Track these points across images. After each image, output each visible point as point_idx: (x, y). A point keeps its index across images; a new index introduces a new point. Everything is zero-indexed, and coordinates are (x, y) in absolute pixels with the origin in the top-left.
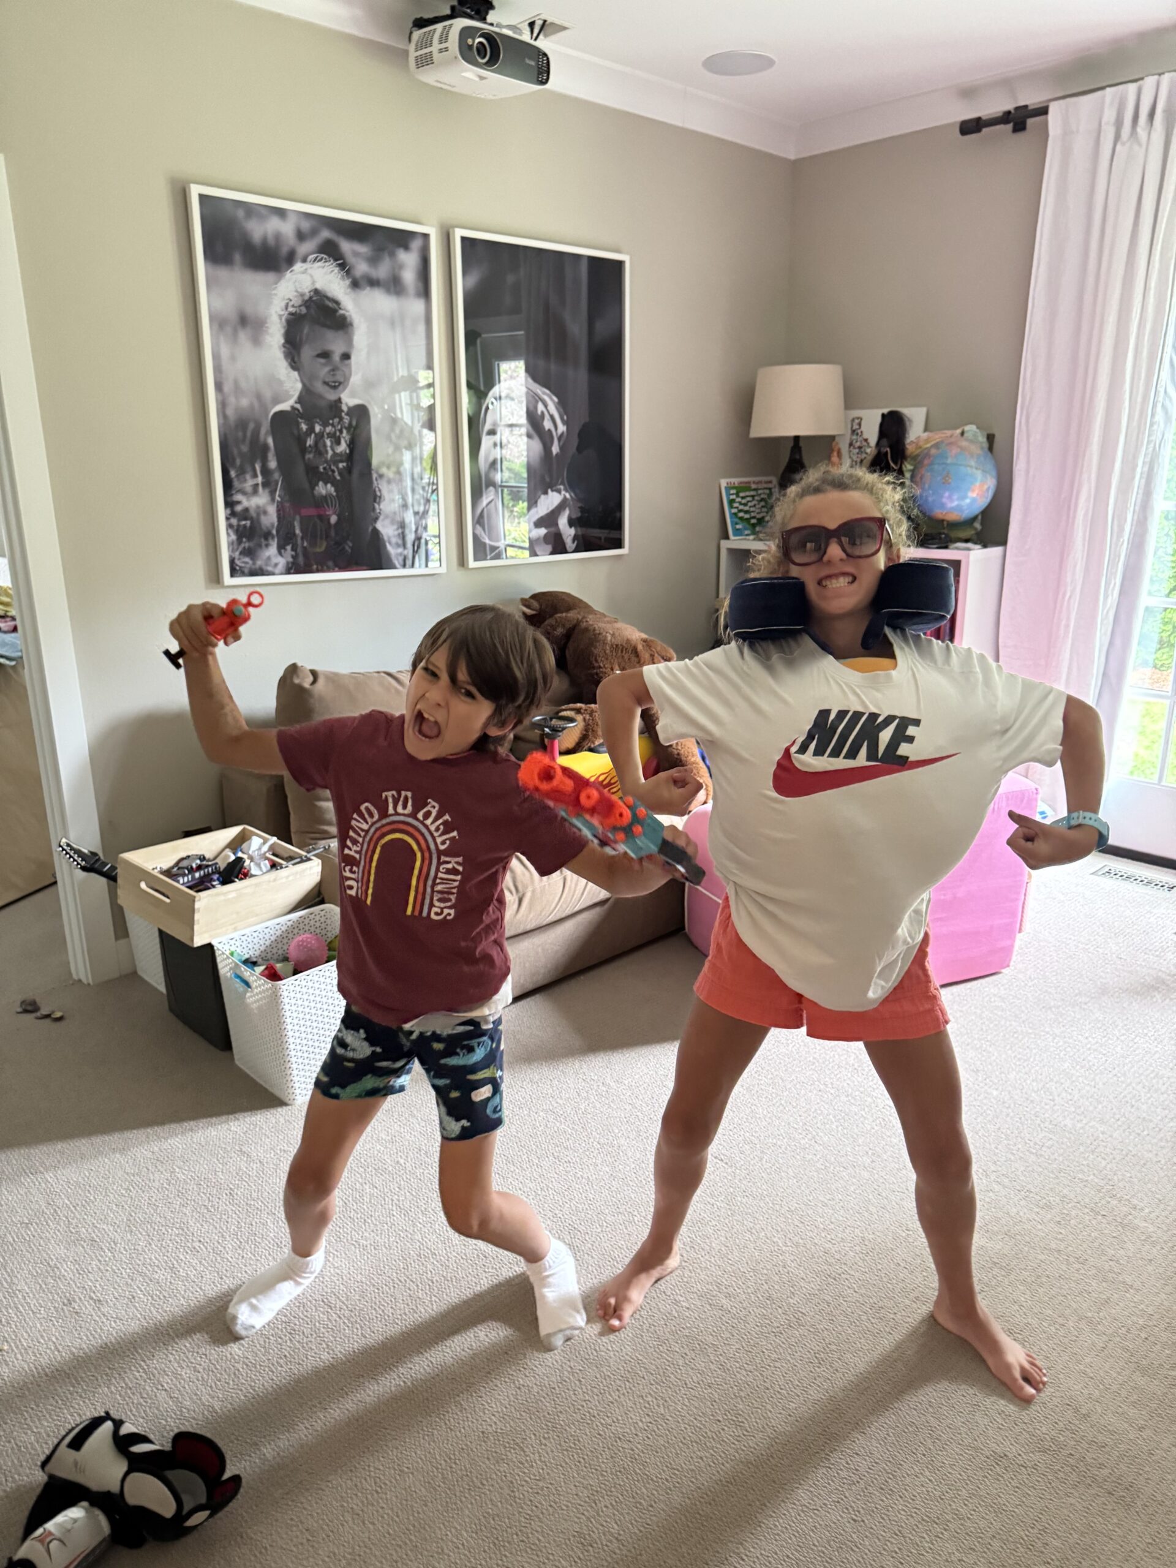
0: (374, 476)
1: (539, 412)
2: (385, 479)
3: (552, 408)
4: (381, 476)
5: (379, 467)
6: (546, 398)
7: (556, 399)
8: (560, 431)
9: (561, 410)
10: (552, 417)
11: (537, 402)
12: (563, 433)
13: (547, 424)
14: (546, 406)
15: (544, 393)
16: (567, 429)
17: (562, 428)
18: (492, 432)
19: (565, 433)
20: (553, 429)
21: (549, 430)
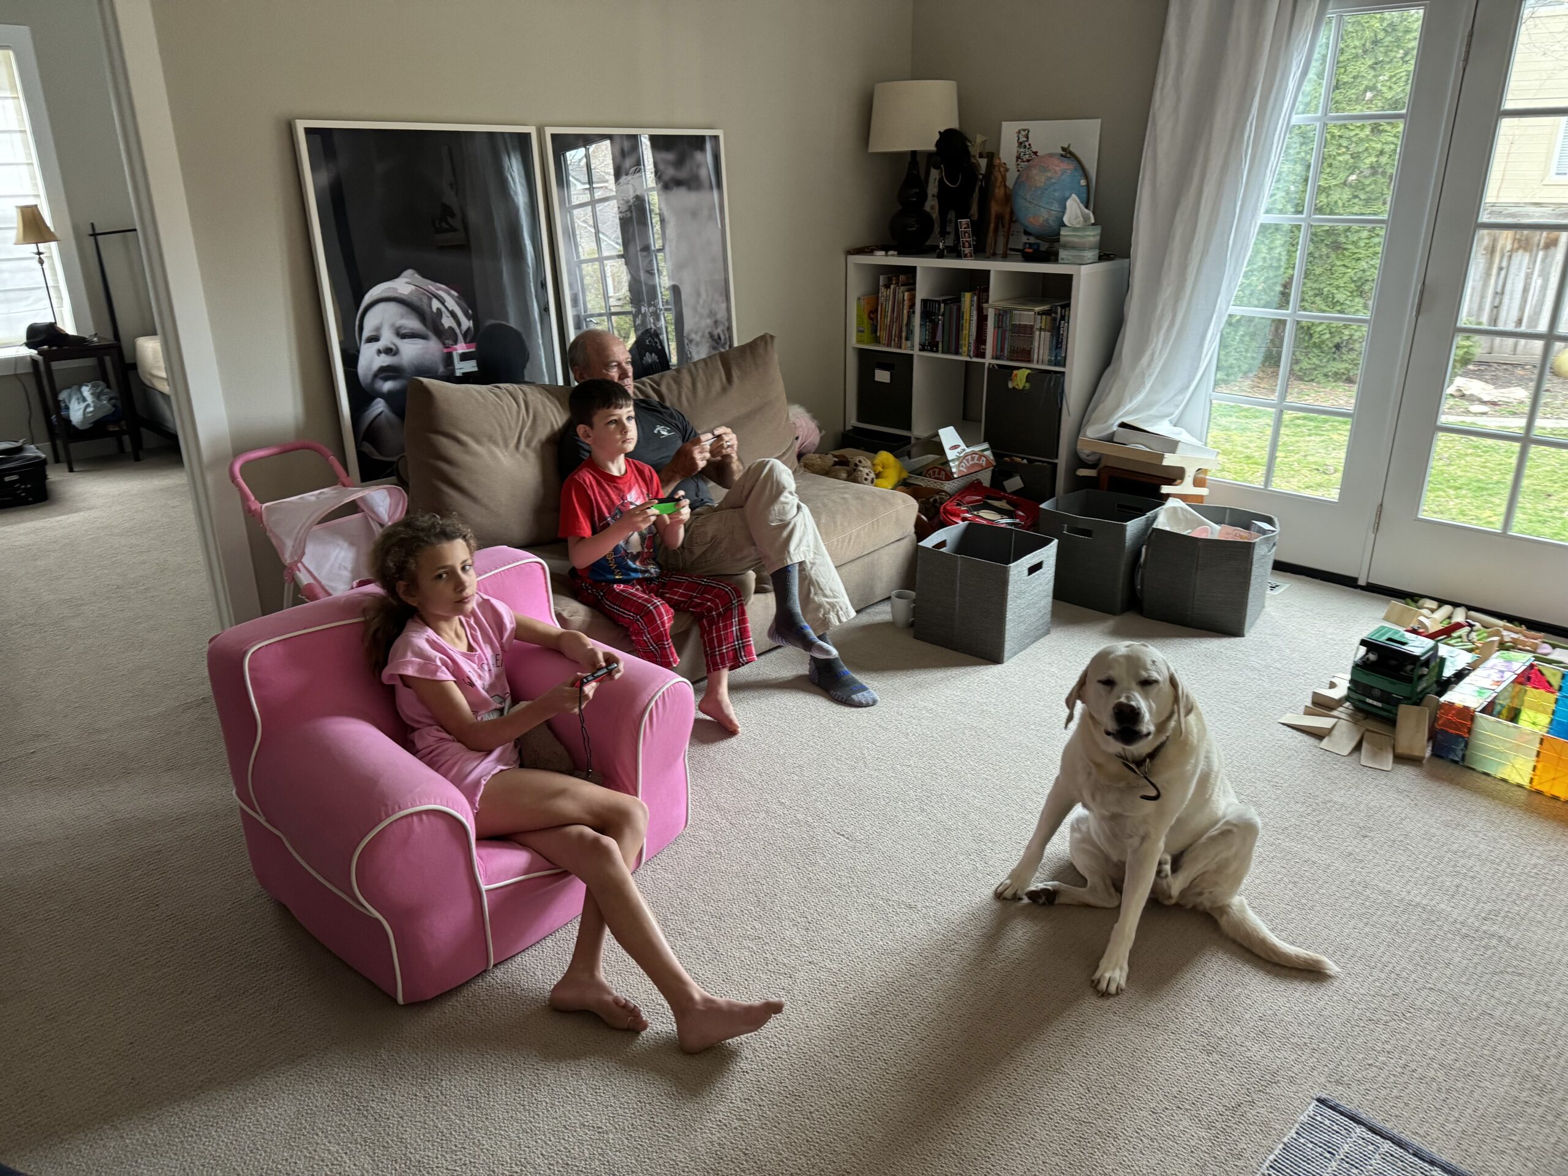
0: (686, 341)
1: (435, 310)
2: (694, 343)
3: (451, 304)
4: (691, 341)
5: (689, 334)
6: (441, 293)
7: (455, 294)
8: (465, 327)
9: (464, 305)
10: (453, 314)
11: (430, 299)
12: (469, 329)
13: (447, 322)
14: (443, 302)
15: (440, 289)
16: (474, 324)
17: (466, 323)
18: (374, 339)
19: (472, 329)
20: (455, 326)
21: (451, 328)
